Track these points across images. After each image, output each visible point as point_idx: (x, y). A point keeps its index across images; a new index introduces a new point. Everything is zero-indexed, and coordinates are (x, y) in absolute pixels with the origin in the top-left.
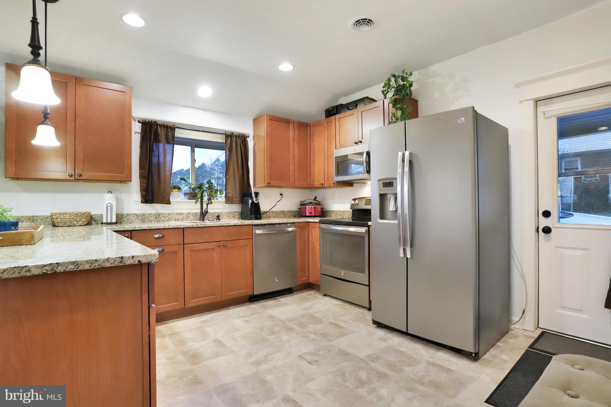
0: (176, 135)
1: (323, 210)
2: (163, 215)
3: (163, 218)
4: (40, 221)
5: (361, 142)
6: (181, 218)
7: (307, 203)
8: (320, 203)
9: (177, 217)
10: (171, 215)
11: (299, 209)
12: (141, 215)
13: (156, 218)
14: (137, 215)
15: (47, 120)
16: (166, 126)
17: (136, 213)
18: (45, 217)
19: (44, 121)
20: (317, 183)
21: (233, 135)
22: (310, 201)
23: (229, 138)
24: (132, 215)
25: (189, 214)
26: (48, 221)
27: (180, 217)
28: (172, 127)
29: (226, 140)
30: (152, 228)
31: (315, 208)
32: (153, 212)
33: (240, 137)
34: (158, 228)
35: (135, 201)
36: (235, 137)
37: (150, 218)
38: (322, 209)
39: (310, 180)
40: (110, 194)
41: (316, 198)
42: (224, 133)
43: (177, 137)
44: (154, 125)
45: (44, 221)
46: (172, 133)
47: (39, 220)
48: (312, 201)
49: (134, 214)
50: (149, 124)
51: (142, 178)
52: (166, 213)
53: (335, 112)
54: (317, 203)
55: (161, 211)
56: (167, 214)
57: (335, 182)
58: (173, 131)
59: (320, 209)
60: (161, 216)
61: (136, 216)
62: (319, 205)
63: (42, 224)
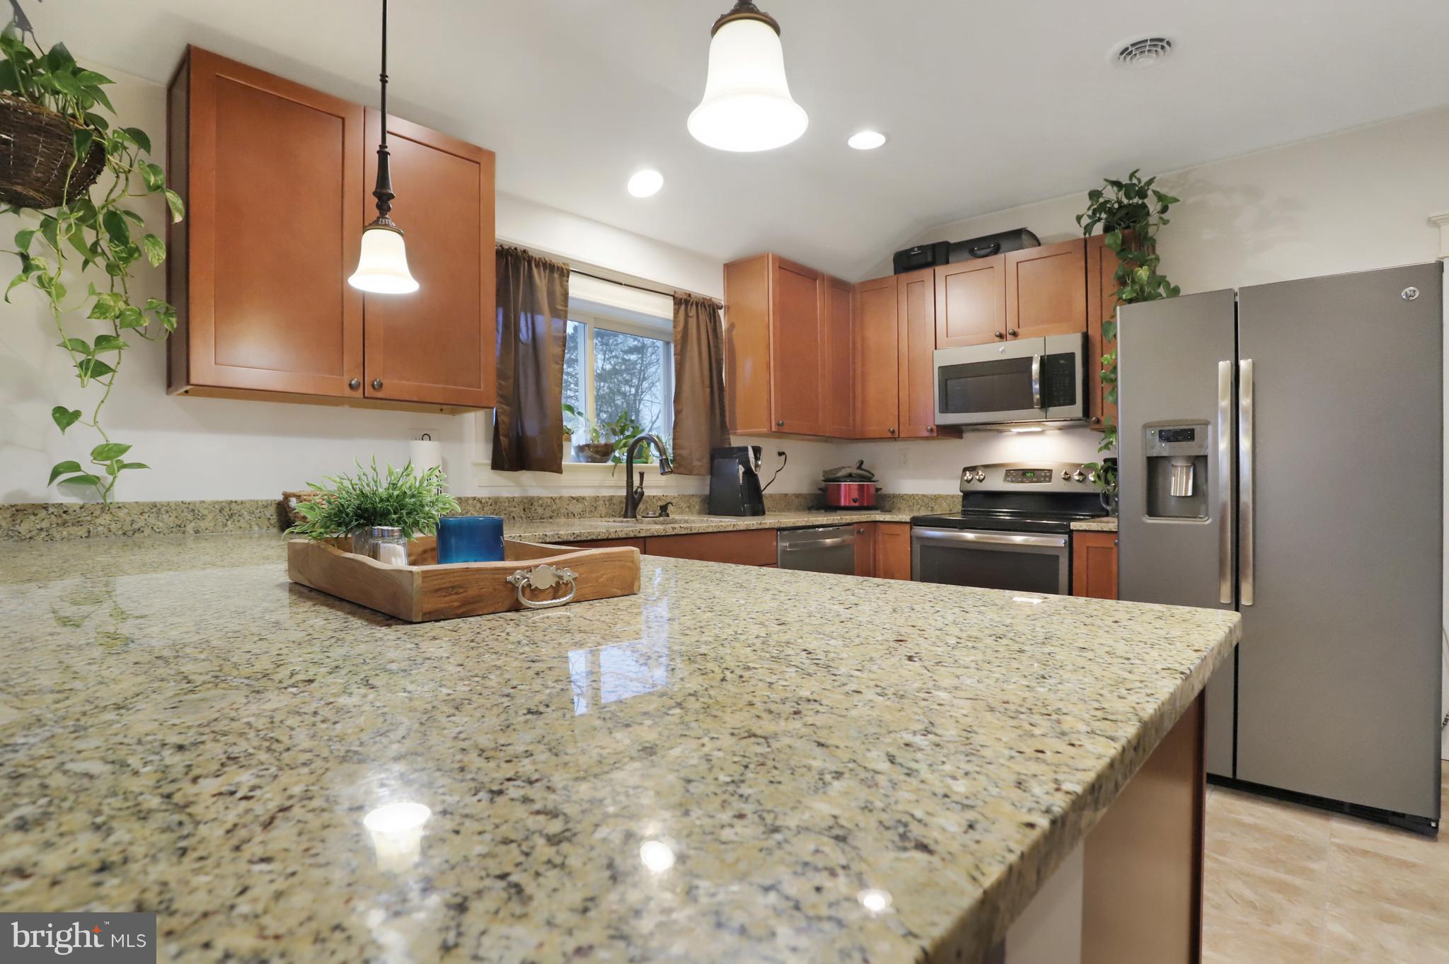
0: (572, 292)
1: (879, 492)
2: (540, 502)
3: (540, 510)
4: (247, 517)
5: (1015, 334)
6: (580, 511)
7: (843, 477)
8: (873, 475)
9: (571, 508)
10: (557, 501)
11: (820, 489)
12: (490, 502)
13: (524, 510)
14: (481, 502)
15: (387, 216)
16: (550, 265)
17: (478, 495)
18: (260, 503)
19: (378, 218)
20: (873, 429)
21: (692, 300)
22: (848, 471)
23: (683, 307)
24: (470, 502)
25: (596, 499)
26: (268, 516)
27: (577, 508)
28: (562, 268)
29: (676, 312)
30: (582, 539)
31: (861, 487)
32: (516, 493)
33: (705, 307)
34: (594, 537)
35: (475, 465)
36: (694, 306)
37: (512, 509)
38: (878, 490)
39: (854, 420)
40: (426, 443)
41: (862, 463)
42: (672, 294)
43: (574, 299)
44: (524, 259)
45: (258, 515)
46: (562, 286)
47: (245, 513)
48: (855, 471)
49: (474, 499)
50: (512, 255)
51: (501, 400)
52: (548, 498)
53: (930, 259)
54: (864, 476)
55: (534, 492)
56: (549, 501)
57: (935, 428)
58: (565, 278)
59: (873, 491)
60: (535, 504)
61: (479, 505)
62: (869, 480)
63: (253, 523)
